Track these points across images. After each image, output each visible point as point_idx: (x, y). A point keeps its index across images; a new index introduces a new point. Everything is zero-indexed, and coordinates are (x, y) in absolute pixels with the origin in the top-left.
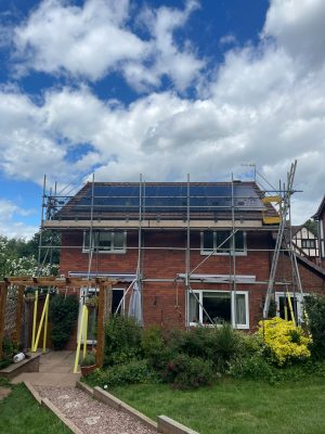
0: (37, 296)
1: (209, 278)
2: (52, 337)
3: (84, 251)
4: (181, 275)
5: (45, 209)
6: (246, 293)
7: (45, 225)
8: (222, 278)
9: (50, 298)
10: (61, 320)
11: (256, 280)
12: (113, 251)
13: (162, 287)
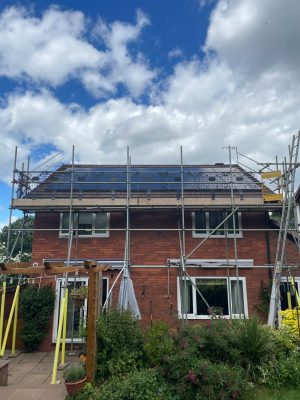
0: (4, 288)
1: (204, 262)
2: (24, 337)
3: (61, 235)
4: (172, 261)
5: (16, 186)
6: (243, 279)
7: (16, 204)
8: (218, 263)
9: (21, 291)
10: (33, 316)
11: (255, 264)
12: (94, 235)
13: (150, 275)
